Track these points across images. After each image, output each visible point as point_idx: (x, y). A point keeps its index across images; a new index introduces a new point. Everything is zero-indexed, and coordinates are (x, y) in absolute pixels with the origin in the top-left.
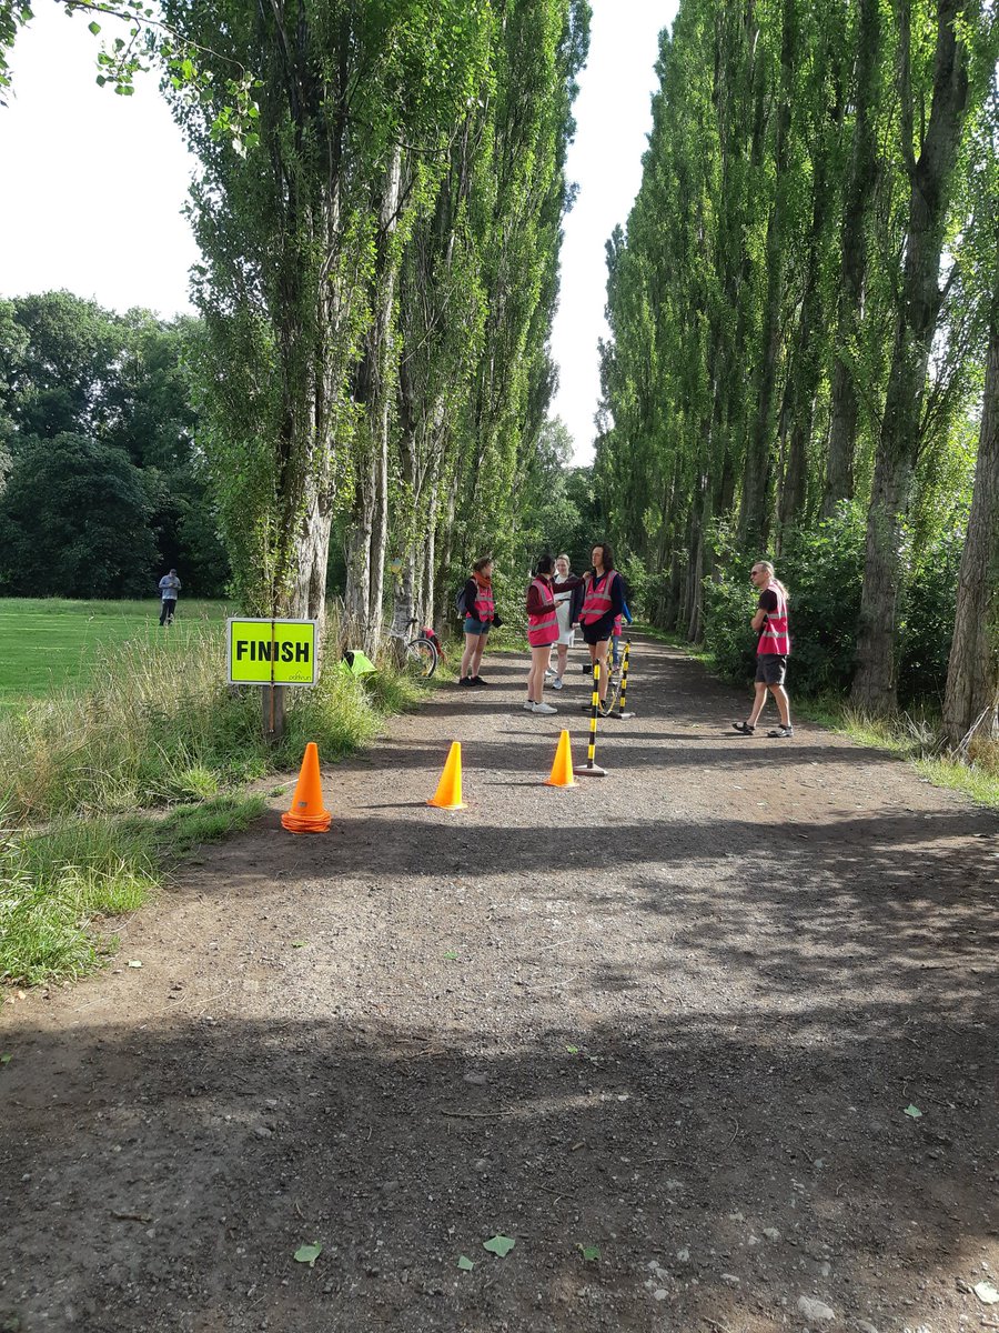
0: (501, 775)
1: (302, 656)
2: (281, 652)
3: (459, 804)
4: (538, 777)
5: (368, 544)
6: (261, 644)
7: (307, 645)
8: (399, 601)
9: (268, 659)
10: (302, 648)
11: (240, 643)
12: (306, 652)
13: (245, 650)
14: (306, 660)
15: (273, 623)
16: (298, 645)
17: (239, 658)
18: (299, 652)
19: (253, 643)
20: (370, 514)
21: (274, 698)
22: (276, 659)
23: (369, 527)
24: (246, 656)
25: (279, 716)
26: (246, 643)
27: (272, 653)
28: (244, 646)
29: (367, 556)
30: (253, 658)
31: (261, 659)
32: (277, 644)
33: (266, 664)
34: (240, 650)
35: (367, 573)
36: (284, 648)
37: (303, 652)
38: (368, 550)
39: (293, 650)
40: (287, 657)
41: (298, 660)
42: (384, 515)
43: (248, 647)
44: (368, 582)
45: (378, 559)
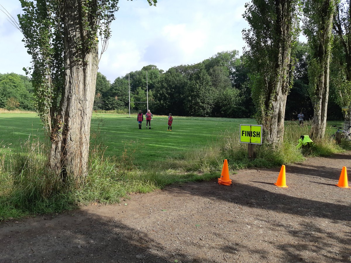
0: (323, 180)
1: (258, 135)
2: (253, 134)
3: (284, 185)
4: (331, 182)
5: (321, 101)
6: (248, 132)
7: (259, 132)
8: (346, 120)
9: (249, 136)
10: (258, 133)
11: (243, 131)
12: (259, 134)
13: (244, 133)
14: (259, 137)
15: (251, 126)
16: (257, 132)
17: (243, 135)
18: (257, 134)
19: (246, 131)
20: (322, 92)
21: (251, 147)
22: (252, 136)
23: (321, 97)
24: (244, 135)
25: (252, 153)
26: (244, 131)
27: (251, 134)
28: (244, 132)
29: (321, 106)
30: (246, 136)
31: (248, 136)
32: (252, 132)
33: (249, 137)
34: (243, 133)
35: (320, 111)
36: (253, 133)
37: (258, 134)
38: (321, 103)
39: (256, 134)
40: (254, 136)
41: (257, 137)
42: (327, 92)
43: (245, 132)
44: (321, 114)
45: (324, 106)
